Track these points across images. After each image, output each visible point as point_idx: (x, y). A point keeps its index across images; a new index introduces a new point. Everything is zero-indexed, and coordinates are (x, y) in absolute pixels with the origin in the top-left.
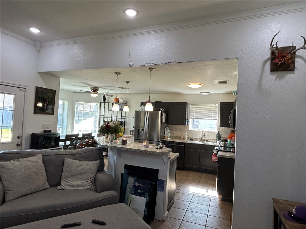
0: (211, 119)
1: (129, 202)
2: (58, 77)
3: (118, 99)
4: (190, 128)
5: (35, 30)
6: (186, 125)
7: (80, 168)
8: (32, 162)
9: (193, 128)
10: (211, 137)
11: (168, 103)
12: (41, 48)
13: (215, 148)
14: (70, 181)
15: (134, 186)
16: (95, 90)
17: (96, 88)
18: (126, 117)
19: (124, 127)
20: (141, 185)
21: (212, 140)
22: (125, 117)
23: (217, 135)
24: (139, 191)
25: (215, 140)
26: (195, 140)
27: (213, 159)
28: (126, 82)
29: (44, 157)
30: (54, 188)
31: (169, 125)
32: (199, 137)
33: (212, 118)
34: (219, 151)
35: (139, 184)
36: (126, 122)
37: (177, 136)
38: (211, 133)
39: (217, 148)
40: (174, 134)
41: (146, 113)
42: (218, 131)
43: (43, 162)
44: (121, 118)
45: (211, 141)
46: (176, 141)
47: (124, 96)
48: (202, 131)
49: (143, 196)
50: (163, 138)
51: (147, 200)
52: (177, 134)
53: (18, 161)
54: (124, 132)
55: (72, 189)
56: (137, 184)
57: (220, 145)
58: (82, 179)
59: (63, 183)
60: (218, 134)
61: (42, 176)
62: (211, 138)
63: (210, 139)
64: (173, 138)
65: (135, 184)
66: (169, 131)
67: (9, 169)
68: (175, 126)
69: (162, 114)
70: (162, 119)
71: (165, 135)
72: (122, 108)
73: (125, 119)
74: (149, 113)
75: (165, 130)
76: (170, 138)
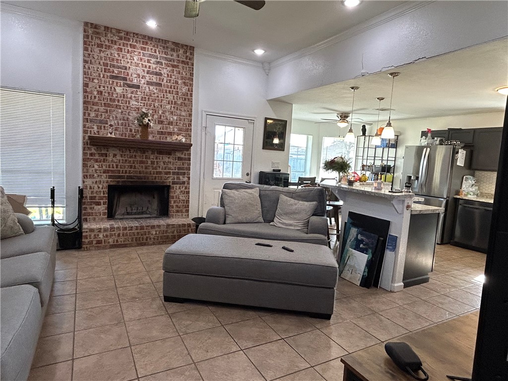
1: (348, 257)
2: (289, 103)
5: (259, 52)
7: (294, 207)
8: (249, 193)
11: (475, 130)
12: (269, 70)
14: (283, 219)
15: (356, 239)
16: (344, 116)
17: (345, 113)
18: (397, 159)
19: (392, 174)
20: (364, 238)
22: (395, 157)
24: (361, 246)
28: (378, 99)
29: (261, 191)
30: (268, 224)
31: (477, 173)
35: (362, 238)
36: (397, 167)
41: (425, 149)
43: (260, 196)
44: (388, 160)
46: (481, 201)
49: (365, 252)
50: (456, 195)
51: (370, 258)
53: (238, 191)
54: (392, 182)
55: (283, 226)
56: (360, 237)
58: (295, 219)
59: (276, 220)
61: (257, 209)
65: (357, 235)
67: (230, 196)
69: (456, 150)
70: (453, 160)
71: (463, 189)
72: (389, 143)
73: (395, 161)
74: (429, 149)
75: (464, 180)
76: (473, 195)
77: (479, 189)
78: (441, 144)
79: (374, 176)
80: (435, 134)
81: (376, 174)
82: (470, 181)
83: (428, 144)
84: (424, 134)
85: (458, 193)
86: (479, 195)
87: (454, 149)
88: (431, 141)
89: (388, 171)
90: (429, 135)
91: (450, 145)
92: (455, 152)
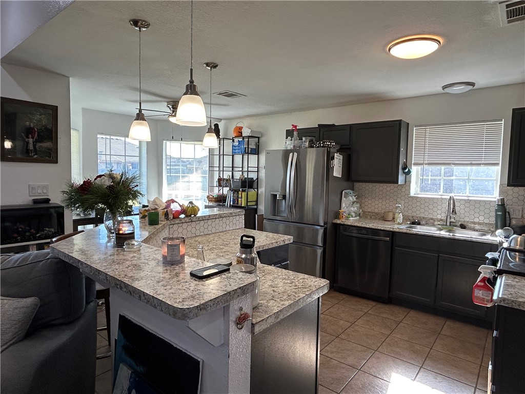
0: (480, 164)
3: (241, 128)
4: (414, 189)
6: (400, 183)
9: (423, 189)
10: (477, 215)
13: (489, 255)
18: (260, 169)
19: (256, 190)
21: (479, 224)
22: (258, 167)
23: (497, 211)
25: (491, 224)
26: (427, 224)
27: (478, 298)
31: (357, 185)
32: (441, 214)
33: (483, 162)
34: (500, 272)
36: (261, 180)
37: (376, 211)
38: (478, 205)
39: (496, 255)
40: (369, 206)
41: (291, 154)
42: (502, 200)
44: (248, 171)
45: (477, 227)
47: (255, 122)
48: (449, 197)
50: (336, 218)
52: (376, 206)
57: (505, 245)
60: (502, 206)
62: (476, 220)
63: (474, 223)
64: (367, 217)
66: (352, 198)
68: (371, 185)
69: (331, 155)
70: (329, 169)
71: (343, 210)
72: (248, 148)
73: (258, 172)
74: (296, 154)
75: (343, 196)
76: (356, 216)
77: (361, 207)
78: (311, 146)
79: (233, 194)
80: (303, 133)
81: (235, 191)
82: (350, 198)
83: (294, 146)
84: (289, 133)
85: (337, 215)
86: (361, 215)
87: (328, 153)
88: (298, 142)
89: (251, 187)
90: (295, 133)
91: (323, 147)
92: (330, 158)
